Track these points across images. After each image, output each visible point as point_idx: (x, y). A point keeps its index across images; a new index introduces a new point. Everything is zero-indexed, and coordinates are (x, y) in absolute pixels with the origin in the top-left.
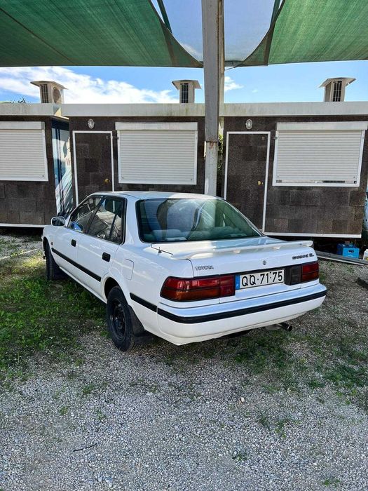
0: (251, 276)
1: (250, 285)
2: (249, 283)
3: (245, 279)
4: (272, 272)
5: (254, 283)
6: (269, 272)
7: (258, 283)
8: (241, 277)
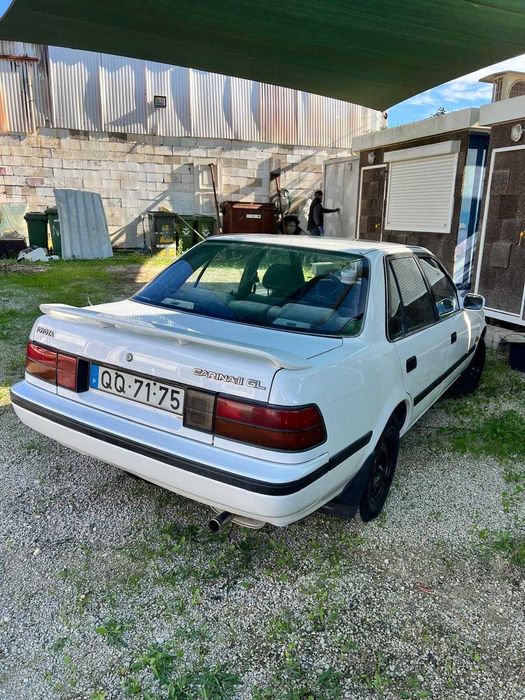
0: (118, 376)
1: (114, 390)
2: (113, 385)
3: (106, 376)
4: (159, 385)
5: (122, 390)
6: (152, 383)
7: (130, 392)
8: (102, 370)
